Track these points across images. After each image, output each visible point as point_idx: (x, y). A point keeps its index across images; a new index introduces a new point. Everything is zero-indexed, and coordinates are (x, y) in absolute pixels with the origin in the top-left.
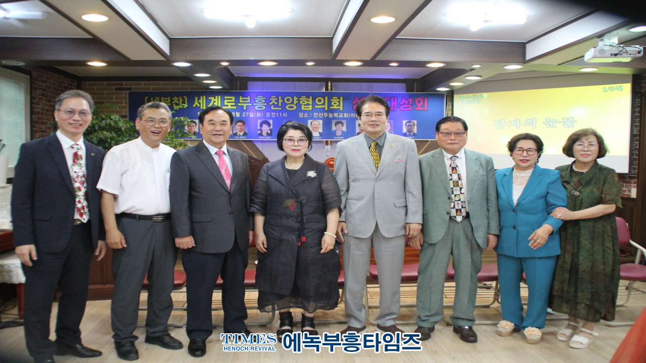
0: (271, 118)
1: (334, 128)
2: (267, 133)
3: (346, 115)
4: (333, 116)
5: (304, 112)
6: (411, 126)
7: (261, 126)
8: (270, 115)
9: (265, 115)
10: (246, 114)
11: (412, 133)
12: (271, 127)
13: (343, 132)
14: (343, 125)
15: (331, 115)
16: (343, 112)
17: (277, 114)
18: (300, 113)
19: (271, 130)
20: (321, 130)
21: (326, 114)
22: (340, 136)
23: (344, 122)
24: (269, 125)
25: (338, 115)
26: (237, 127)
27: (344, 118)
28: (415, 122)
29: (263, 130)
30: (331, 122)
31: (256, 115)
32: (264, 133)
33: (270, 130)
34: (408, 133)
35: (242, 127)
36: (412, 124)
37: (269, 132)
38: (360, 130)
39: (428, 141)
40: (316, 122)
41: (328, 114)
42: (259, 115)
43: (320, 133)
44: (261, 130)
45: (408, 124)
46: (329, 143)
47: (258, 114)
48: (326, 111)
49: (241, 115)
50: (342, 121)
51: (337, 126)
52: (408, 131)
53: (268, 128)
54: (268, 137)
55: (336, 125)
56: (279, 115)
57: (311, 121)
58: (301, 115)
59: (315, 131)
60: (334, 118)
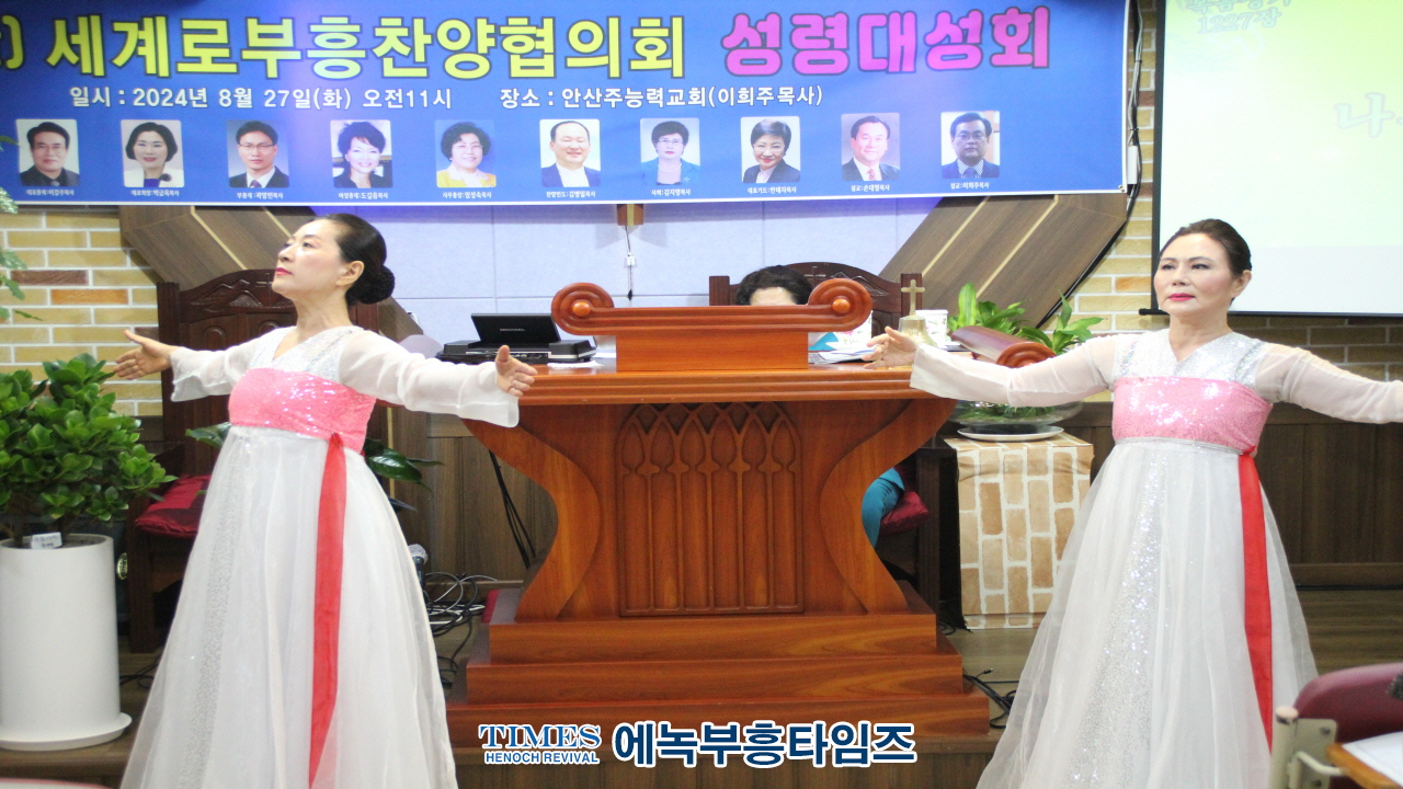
0: (383, 112)
1: (648, 152)
2: (372, 177)
3: (696, 96)
4: (645, 100)
5: (522, 84)
6: (976, 134)
7: (345, 145)
8: (382, 100)
9: (359, 98)
10: (279, 96)
11: (979, 168)
12: (388, 151)
13: (687, 168)
14: (685, 140)
15: (634, 98)
16: (685, 82)
17: (410, 94)
18: (506, 92)
19: (386, 164)
20: (594, 163)
21: (613, 91)
22: (678, 185)
23: (692, 125)
24: (377, 141)
25: (667, 97)
26: (243, 151)
27: (690, 111)
28: (995, 118)
29: (354, 165)
30: (637, 127)
31: (321, 98)
32: (359, 178)
33: (381, 163)
34: (962, 167)
35: (266, 152)
36: (980, 126)
37: (380, 172)
38: (758, 157)
39: (1052, 196)
40: (571, 130)
41: (623, 94)
42: (332, 98)
43: (590, 174)
44: (346, 165)
45: (962, 127)
46: (631, 213)
47: (329, 94)
48: (613, 82)
49: (258, 98)
50: (682, 121)
51: (662, 145)
52: (963, 158)
53: (375, 157)
54: (375, 195)
55: (655, 139)
56: (418, 98)
57: (552, 123)
58: (509, 98)
59: (568, 164)
60: (648, 109)
